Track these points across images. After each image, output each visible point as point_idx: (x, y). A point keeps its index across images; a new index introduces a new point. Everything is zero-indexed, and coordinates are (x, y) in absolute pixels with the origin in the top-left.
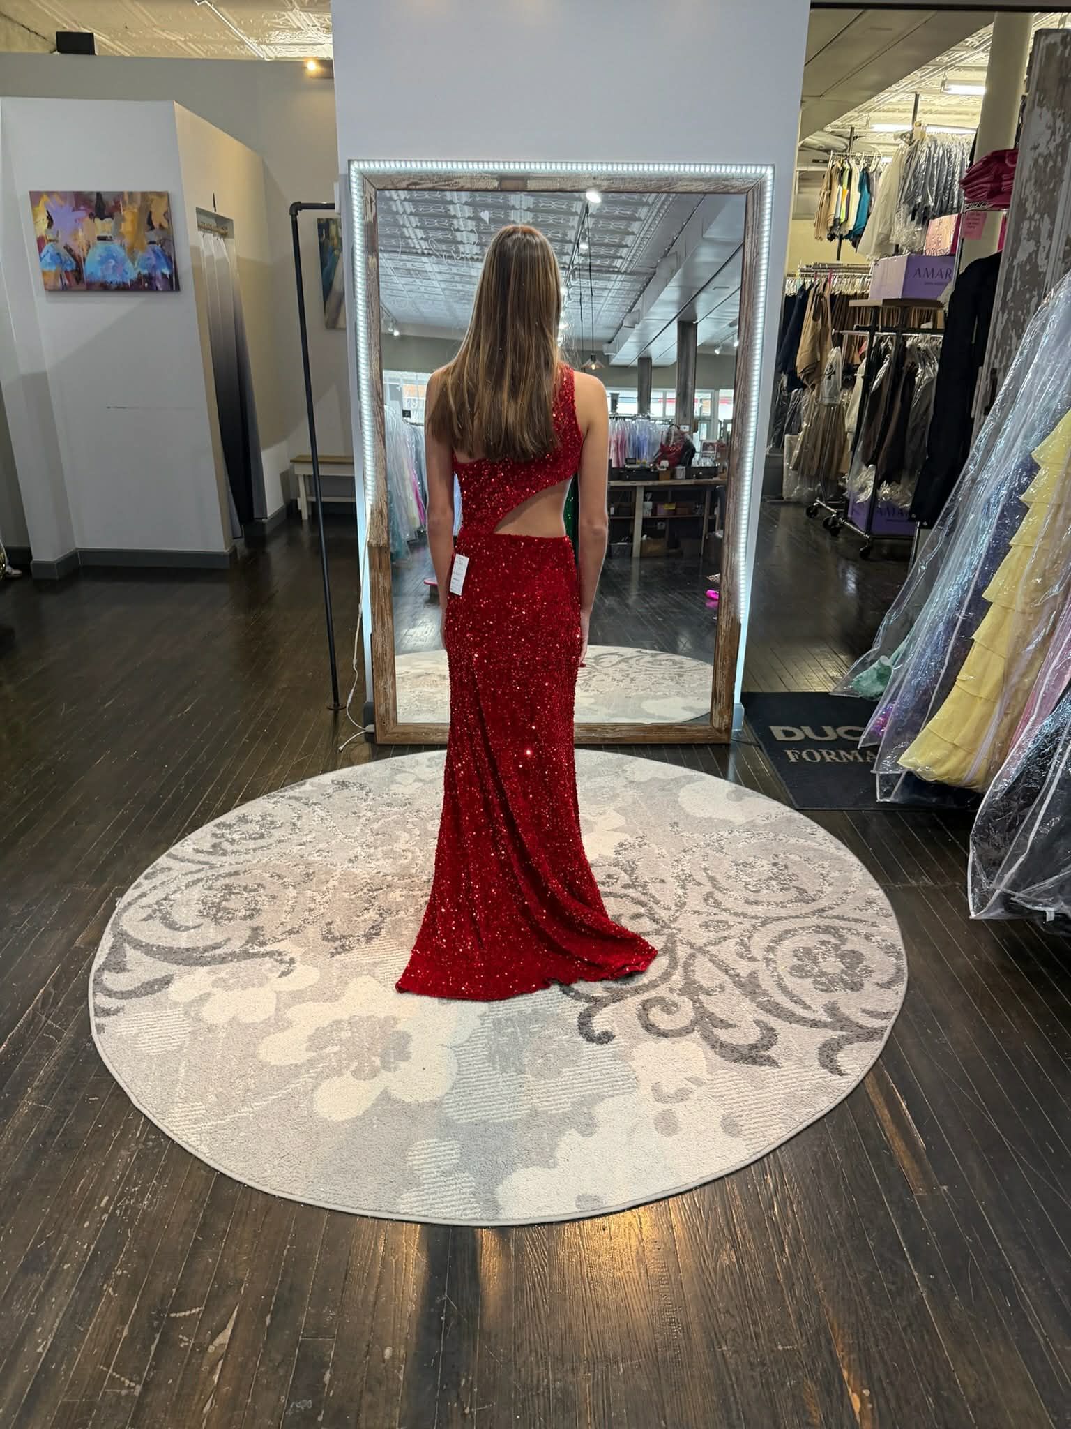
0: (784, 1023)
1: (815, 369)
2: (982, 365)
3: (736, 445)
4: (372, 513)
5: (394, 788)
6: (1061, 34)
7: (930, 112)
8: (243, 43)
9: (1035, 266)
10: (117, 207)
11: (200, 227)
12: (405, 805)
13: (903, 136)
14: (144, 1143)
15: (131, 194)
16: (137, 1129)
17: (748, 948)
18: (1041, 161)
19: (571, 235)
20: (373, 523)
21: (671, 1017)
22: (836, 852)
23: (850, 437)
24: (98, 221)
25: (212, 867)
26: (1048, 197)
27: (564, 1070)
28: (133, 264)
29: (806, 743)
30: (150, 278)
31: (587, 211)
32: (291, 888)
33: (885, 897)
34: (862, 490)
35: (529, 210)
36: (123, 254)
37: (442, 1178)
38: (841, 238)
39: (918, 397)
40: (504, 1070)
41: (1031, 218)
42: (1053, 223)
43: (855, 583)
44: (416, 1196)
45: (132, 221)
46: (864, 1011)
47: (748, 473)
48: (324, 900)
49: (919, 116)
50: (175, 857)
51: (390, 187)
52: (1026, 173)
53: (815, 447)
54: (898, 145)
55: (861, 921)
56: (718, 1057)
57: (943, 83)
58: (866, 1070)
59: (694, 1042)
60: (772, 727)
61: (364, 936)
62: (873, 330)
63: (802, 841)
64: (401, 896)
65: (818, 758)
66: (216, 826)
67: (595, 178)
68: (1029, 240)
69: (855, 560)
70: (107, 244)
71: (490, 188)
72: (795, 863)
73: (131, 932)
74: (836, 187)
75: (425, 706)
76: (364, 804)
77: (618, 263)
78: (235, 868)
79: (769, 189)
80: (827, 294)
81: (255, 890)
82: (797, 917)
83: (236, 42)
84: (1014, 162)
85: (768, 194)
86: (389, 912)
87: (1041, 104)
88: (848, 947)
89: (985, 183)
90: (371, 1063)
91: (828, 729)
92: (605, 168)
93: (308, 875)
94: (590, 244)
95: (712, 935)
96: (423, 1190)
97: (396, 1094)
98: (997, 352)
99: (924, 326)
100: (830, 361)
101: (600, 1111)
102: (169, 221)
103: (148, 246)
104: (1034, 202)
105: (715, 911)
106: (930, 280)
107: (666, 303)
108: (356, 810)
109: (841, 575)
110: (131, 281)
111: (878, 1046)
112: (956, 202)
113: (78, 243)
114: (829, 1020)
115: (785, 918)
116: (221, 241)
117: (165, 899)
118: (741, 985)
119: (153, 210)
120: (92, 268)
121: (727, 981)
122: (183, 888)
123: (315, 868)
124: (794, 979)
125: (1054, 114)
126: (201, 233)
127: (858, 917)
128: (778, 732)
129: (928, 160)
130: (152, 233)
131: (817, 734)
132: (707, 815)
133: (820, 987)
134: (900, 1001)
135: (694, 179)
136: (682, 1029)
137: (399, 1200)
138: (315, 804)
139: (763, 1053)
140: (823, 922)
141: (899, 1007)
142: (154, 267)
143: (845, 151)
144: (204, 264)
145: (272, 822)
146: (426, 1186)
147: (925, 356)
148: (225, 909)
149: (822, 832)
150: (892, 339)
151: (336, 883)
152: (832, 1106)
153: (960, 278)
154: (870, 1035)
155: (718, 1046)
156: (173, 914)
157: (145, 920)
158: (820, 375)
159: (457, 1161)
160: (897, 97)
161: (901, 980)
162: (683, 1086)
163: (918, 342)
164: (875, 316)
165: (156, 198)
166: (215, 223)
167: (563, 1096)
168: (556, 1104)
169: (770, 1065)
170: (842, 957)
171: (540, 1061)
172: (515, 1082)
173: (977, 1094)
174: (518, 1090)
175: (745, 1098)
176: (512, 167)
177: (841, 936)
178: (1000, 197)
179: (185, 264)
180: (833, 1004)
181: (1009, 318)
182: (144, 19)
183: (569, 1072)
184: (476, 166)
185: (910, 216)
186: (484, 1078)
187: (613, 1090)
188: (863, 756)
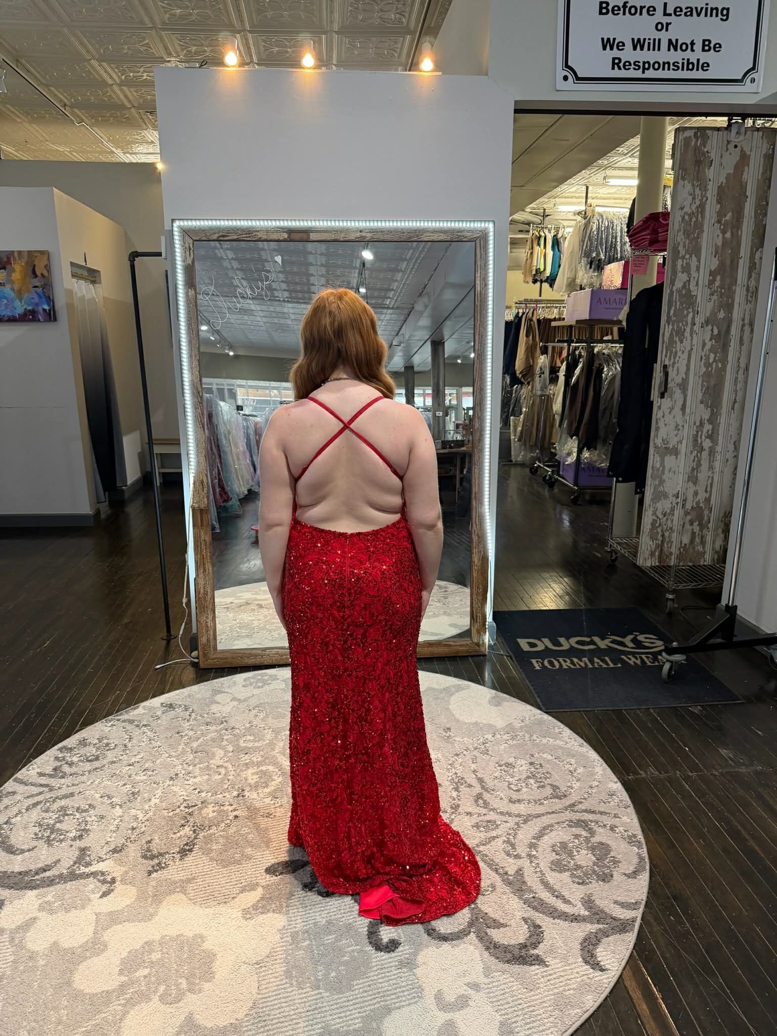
0: (549, 920)
1: (529, 371)
2: (656, 363)
3: (477, 425)
4: (194, 483)
5: (214, 708)
6: (693, 131)
7: (596, 198)
8: (113, 152)
9: (690, 291)
10: (9, 262)
11: (72, 275)
12: (222, 723)
13: (579, 213)
15: (20, 252)
17: (513, 846)
18: (687, 217)
19: (354, 282)
20: (196, 491)
21: (450, 920)
22: (579, 749)
23: (557, 418)
25: (51, 789)
26: (694, 243)
27: (355, 983)
28: (21, 302)
29: (547, 653)
30: (33, 313)
31: (364, 264)
32: (118, 807)
33: (623, 790)
34: (569, 454)
35: (322, 265)
36: (13, 294)
38: (542, 282)
39: (605, 387)
40: (300, 986)
41: (683, 258)
42: (699, 261)
43: (571, 522)
45: (21, 272)
46: (616, 902)
47: (487, 446)
48: (146, 818)
49: (589, 201)
50: (20, 782)
51: (204, 238)
52: (677, 227)
53: (532, 424)
54: (576, 219)
55: (606, 813)
56: (493, 960)
57: (605, 178)
58: (624, 963)
59: (471, 944)
60: (519, 640)
61: (179, 852)
62: (569, 342)
63: (552, 740)
64: (214, 812)
65: (557, 666)
66: (58, 750)
67: (361, 231)
68: (683, 273)
69: (567, 505)
70: (2, 288)
71: (281, 239)
72: (548, 760)
74: (536, 248)
75: (244, 632)
76: (187, 724)
77: (387, 301)
78: (71, 790)
79: (491, 238)
81: (86, 811)
82: (553, 812)
83: (106, 152)
84: (666, 220)
85: (491, 241)
86: (202, 828)
87: (683, 179)
88: (596, 839)
89: (646, 235)
90: (177, 985)
91: (562, 640)
93: (133, 793)
94: (366, 288)
95: (482, 835)
97: (199, 1019)
98: (667, 353)
99: (605, 338)
100: (539, 365)
101: (388, 1025)
102: (49, 271)
103: (33, 290)
104: (684, 246)
105: (484, 811)
106: (608, 306)
107: (422, 328)
108: (180, 729)
109: (558, 516)
110: (19, 314)
111: (631, 938)
112: (619, 255)
114: (587, 913)
115: (543, 815)
116: (91, 286)
118: (509, 883)
119: (36, 264)
121: (498, 880)
122: (24, 811)
123: (141, 787)
124: (554, 874)
125: (693, 185)
126: (75, 280)
127: (602, 810)
128: (523, 643)
129: (598, 229)
130: (36, 280)
131: (554, 645)
132: (474, 720)
133: (576, 880)
134: (646, 890)
135: (435, 231)
136: (460, 932)
138: (145, 726)
139: (532, 952)
140: (575, 817)
141: (645, 898)
142: (37, 304)
143: (540, 224)
144: (76, 303)
145: (107, 745)
147: (609, 359)
148: (58, 830)
149: (567, 732)
150: (583, 348)
151: (157, 801)
152: (598, 1004)
153: (632, 302)
154: (623, 927)
155: (492, 947)
158: (533, 375)
160: (573, 188)
161: (644, 869)
162: (461, 992)
163: (602, 350)
164: (570, 333)
165: (39, 255)
166: (85, 273)
167: (354, 1011)
168: (348, 1021)
169: (539, 965)
170: (593, 849)
171: (333, 974)
172: (310, 998)
173: (721, 981)
174: (313, 1008)
175: (519, 1002)
176: (298, 223)
177: (590, 829)
178: (659, 244)
179: (60, 302)
180: (589, 897)
181: (673, 328)
182: (39, 136)
183: (359, 984)
184: (270, 223)
185: (589, 266)
186: (281, 996)
187: (400, 1001)
188: (592, 662)
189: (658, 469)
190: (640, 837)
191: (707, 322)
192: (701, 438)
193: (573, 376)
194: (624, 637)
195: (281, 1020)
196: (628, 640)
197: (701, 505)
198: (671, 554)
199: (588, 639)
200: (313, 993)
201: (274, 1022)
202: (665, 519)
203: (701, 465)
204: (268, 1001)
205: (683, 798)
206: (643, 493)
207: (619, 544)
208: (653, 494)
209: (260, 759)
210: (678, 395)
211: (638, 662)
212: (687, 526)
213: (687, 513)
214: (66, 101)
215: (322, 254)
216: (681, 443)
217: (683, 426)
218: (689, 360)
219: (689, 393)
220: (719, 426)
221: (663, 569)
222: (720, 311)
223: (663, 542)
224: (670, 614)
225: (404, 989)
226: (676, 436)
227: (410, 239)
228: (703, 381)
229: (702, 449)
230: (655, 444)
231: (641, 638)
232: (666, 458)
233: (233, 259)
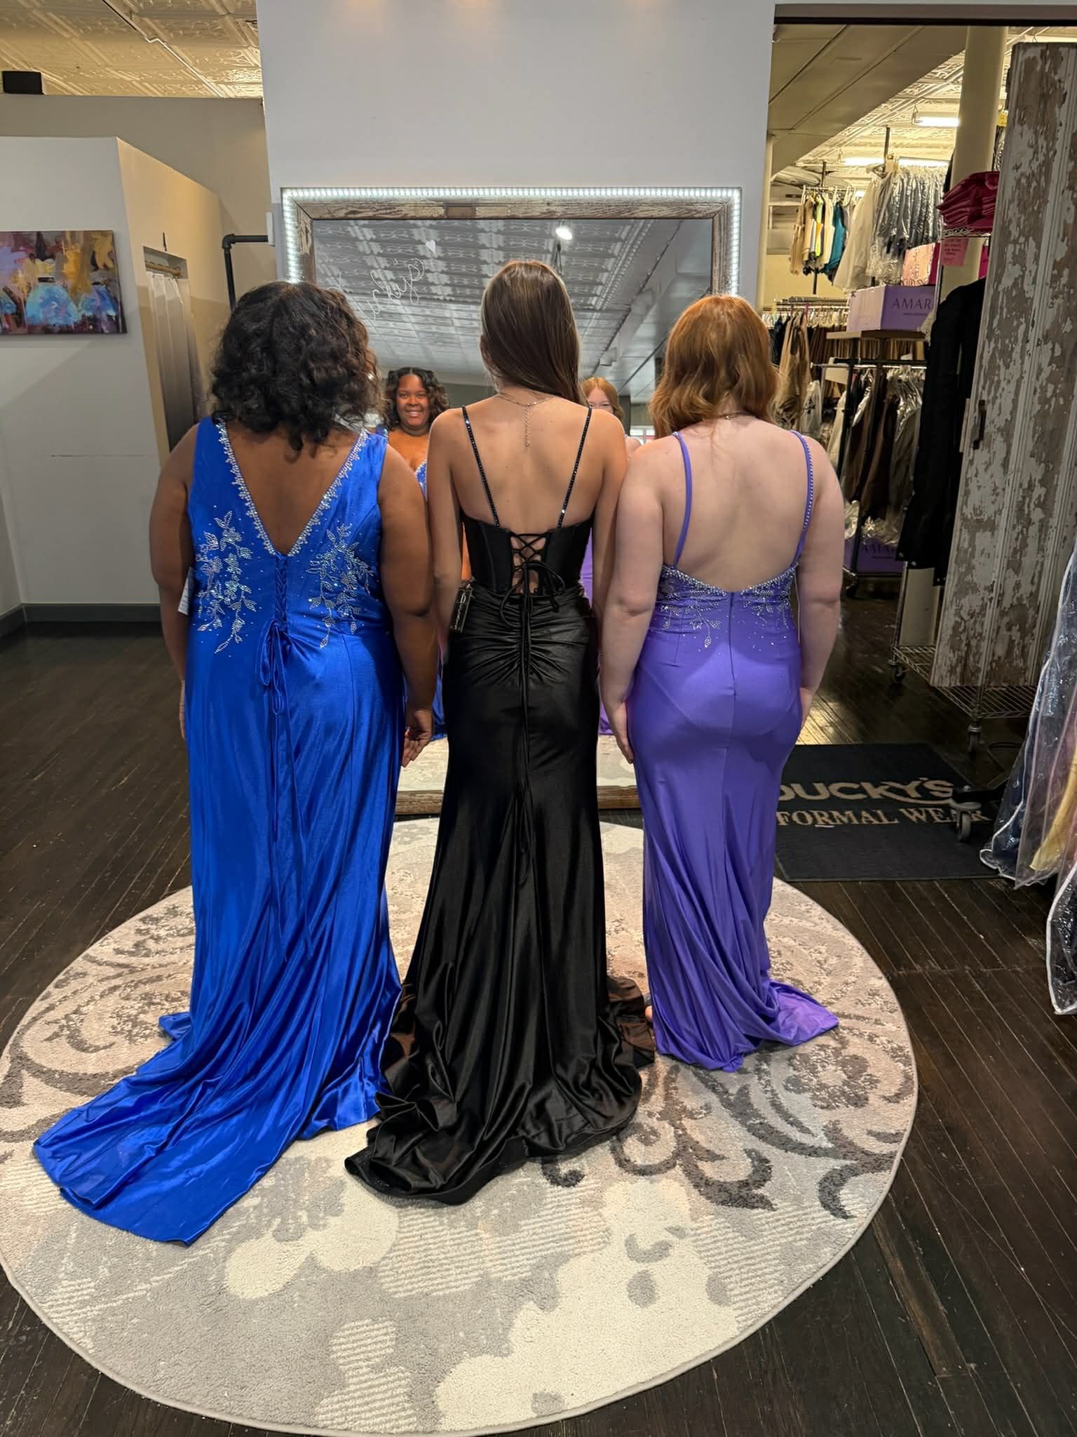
0: (779, 1151)
1: (795, 402)
2: (969, 397)
7: (902, 145)
8: (201, 82)
9: (1022, 291)
10: (59, 248)
11: (147, 266)
13: (875, 169)
14: (17, 1337)
15: (73, 233)
16: (9, 1319)
18: (1023, 181)
21: (650, 1149)
22: (834, 934)
24: (38, 262)
25: (132, 970)
26: (1033, 219)
27: (523, 1223)
28: (77, 305)
29: (797, 804)
30: (94, 321)
31: (559, 247)
33: (889, 987)
35: (499, 248)
36: (64, 295)
37: (372, 1376)
38: (817, 271)
39: (901, 430)
41: (1016, 242)
42: (1039, 247)
44: (338, 1402)
45: (75, 261)
46: (870, 1133)
49: (890, 150)
50: (93, 960)
51: (327, 216)
52: (1008, 195)
54: (870, 179)
55: (864, 1018)
56: (703, 1198)
57: (914, 116)
58: (875, 1209)
59: (675, 1179)
62: (851, 363)
63: (795, 920)
65: (810, 820)
66: (141, 920)
67: (548, 204)
68: (1014, 265)
70: (51, 285)
71: (436, 215)
72: (789, 948)
73: (31, 1056)
74: (810, 221)
77: (593, 301)
78: (158, 972)
79: (736, 213)
80: (804, 327)
81: (178, 999)
83: (191, 82)
84: (995, 184)
85: (736, 219)
87: (1021, 122)
88: (851, 1051)
89: (965, 207)
90: (296, 1218)
91: (819, 787)
92: (559, 192)
96: (348, 1393)
97: (324, 1261)
98: (985, 382)
99: (904, 358)
100: (809, 395)
101: (564, 1275)
102: (114, 260)
103: (92, 287)
104: (1018, 225)
106: (909, 310)
107: (641, 340)
110: (75, 323)
111: (886, 1179)
112: (930, 234)
113: (17, 285)
114: (830, 1145)
116: (173, 281)
117: (75, 1013)
118: (728, 1104)
119: (96, 250)
120: (34, 310)
121: (714, 1100)
122: (97, 997)
124: (789, 1094)
125: (1036, 132)
126: (150, 273)
127: (859, 1013)
129: (902, 193)
130: (97, 273)
131: (808, 793)
133: (819, 1103)
134: (910, 1118)
135: (655, 203)
136: (661, 1163)
137: (317, 1409)
139: (755, 1191)
141: (909, 1128)
142: (99, 308)
143: (817, 185)
144: (153, 306)
146: (352, 1388)
147: (907, 388)
148: (142, 1023)
149: (818, 910)
150: (871, 372)
152: (837, 1259)
153: (942, 306)
154: (877, 1163)
155: (701, 1183)
156: (83, 1031)
157: (49, 1039)
158: (800, 410)
159: (392, 1350)
160: (867, 130)
161: (911, 1091)
162: (662, 1238)
163: (898, 374)
164: (851, 351)
165: (99, 237)
166: (165, 263)
167: (521, 1257)
168: (513, 1268)
169: (764, 1208)
170: (843, 1064)
171: (496, 1212)
172: (465, 1240)
173: (1003, 1235)
174: (468, 1251)
175: (734, 1252)
176: (459, 192)
177: (842, 1038)
178: (981, 221)
179: (131, 305)
180: (834, 1124)
181: (996, 348)
182: (96, 60)
183: (528, 1225)
184: (419, 192)
185: (886, 249)
186: (429, 1236)
187: (581, 1247)
188: (859, 817)
189: (966, 551)
190: (909, 1049)
191: (1046, 338)
192: (1029, 506)
193: (856, 412)
194: (906, 782)
195: (426, 1264)
196: (911, 788)
197: (1024, 602)
198: (978, 670)
199: (855, 786)
200: (468, 1234)
201: (419, 1266)
202: (972, 621)
203: (1027, 546)
204: (412, 1242)
205: (971, 1000)
206: (943, 583)
207: (906, 654)
208: (957, 585)
209: (406, 936)
210: (998, 444)
211: (923, 818)
212: (1004, 632)
213: (1003, 614)
214: (132, 6)
215: (499, 232)
216: (1000, 514)
217: (1004, 489)
218: (1017, 393)
219: (1015, 441)
220: (1056, 489)
221: (966, 690)
222: (1065, 321)
223: (967, 653)
224: (974, 754)
225: (587, 1232)
226: (993, 503)
227: (620, 214)
228: (1035, 427)
229: (1030, 523)
230: (962, 514)
231: (930, 785)
232: (978, 535)
233: (372, 240)
